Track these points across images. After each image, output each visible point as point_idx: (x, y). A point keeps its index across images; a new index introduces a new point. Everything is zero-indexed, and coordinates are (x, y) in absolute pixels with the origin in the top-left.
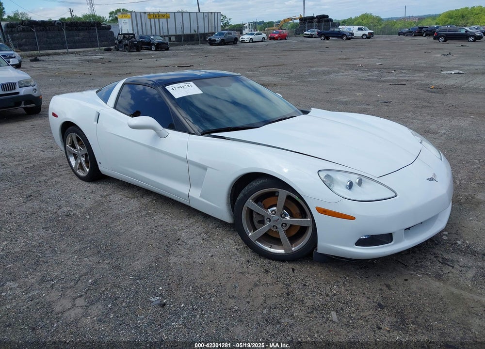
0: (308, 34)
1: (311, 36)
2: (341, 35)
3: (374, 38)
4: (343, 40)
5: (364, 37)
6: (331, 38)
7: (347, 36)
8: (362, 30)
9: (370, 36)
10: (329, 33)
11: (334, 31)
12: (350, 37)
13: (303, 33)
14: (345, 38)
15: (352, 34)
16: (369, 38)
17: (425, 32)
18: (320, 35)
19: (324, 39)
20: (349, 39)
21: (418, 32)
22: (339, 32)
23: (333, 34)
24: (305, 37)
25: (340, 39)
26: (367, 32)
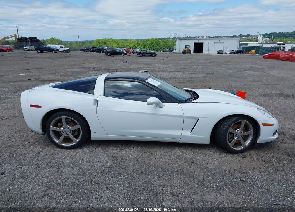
0: (27, 49)
1: (29, 50)
2: (51, 50)
3: (70, 52)
4: (53, 53)
5: (65, 52)
6: (44, 52)
7: (55, 51)
8: (63, 47)
9: (67, 51)
10: (43, 49)
11: (46, 47)
12: (57, 51)
13: (22, 48)
14: (54, 52)
15: (58, 50)
16: (67, 52)
17: (96, 50)
18: (36, 49)
19: (40, 52)
20: (56, 52)
21: (92, 50)
22: (49, 48)
23: (45, 49)
24: (24, 50)
25: (50, 52)
26: (66, 49)
